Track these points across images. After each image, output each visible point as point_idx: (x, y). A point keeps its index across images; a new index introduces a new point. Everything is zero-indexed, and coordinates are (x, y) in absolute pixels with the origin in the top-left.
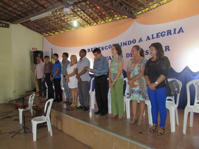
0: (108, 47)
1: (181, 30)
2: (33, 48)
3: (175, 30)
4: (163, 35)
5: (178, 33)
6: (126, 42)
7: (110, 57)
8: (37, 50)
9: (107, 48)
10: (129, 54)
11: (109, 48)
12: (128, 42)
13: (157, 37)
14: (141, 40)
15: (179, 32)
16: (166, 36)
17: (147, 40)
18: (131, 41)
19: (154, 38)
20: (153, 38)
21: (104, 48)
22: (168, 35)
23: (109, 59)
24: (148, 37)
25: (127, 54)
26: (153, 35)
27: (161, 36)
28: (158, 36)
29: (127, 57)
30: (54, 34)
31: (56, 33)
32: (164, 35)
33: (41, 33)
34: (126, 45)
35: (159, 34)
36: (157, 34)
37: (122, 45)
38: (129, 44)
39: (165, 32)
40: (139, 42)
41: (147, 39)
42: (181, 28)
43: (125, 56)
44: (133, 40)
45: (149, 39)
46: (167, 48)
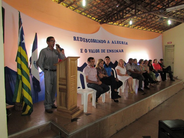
3: (125, 42)
7: (92, 50)
9: (90, 42)
13: (117, 43)
14: (108, 42)
15: (126, 44)
20: (115, 43)
21: (88, 40)
24: (113, 41)
25: (102, 50)
26: (115, 41)
29: (102, 52)
32: (121, 43)
36: (117, 41)
42: (127, 43)
43: (100, 51)
44: (104, 40)
45: (114, 43)
46: (122, 51)
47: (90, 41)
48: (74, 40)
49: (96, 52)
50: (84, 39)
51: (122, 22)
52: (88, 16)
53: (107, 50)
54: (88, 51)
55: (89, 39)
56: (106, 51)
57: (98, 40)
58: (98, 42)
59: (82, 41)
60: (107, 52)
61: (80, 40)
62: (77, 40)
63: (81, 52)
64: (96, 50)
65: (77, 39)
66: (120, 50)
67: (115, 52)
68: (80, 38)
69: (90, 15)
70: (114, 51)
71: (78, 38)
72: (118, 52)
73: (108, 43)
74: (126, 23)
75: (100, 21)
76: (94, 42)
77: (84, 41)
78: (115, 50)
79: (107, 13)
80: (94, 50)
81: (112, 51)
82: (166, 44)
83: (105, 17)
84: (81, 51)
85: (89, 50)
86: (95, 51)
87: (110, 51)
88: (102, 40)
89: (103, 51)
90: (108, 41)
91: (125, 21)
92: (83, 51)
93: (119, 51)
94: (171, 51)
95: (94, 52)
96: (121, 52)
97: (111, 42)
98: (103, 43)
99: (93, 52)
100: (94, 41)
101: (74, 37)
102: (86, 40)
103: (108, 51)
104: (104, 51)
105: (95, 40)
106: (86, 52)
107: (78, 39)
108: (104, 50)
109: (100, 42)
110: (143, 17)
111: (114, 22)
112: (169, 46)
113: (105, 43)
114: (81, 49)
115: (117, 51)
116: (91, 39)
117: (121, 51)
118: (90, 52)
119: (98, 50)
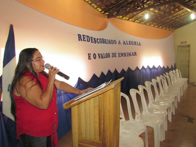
3: (137, 42)
6: (110, 40)
7: (102, 54)
9: (99, 43)
13: (130, 44)
15: (139, 45)
20: (127, 44)
21: (96, 40)
22: (135, 44)
23: (101, 57)
24: (124, 42)
25: (112, 53)
26: (127, 41)
29: (112, 57)
32: (133, 44)
36: (129, 41)
39: (133, 42)
42: (140, 43)
43: (111, 55)
44: (115, 40)
45: (125, 44)
47: (99, 41)
48: (79, 40)
49: (107, 57)
50: (91, 37)
51: (133, 16)
52: (93, 5)
53: (119, 53)
54: (97, 56)
55: (98, 39)
56: (117, 55)
57: (107, 40)
58: (108, 43)
59: (89, 41)
60: (119, 57)
61: (86, 40)
62: (83, 39)
63: (89, 59)
64: (106, 54)
65: (82, 37)
66: (133, 53)
67: (127, 56)
68: (87, 36)
69: (96, 4)
70: (126, 54)
71: (84, 36)
73: (119, 44)
74: (139, 17)
75: (107, 13)
76: (103, 43)
77: (92, 42)
78: (127, 53)
79: (119, 2)
80: (104, 54)
81: (124, 55)
82: (180, 44)
83: (115, 8)
84: (89, 57)
85: (98, 54)
86: (105, 56)
87: (122, 54)
88: (112, 40)
90: (119, 41)
91: (137, 15)
92: (92, 57)
93: (131, 55)
94: (186, 52)
96: (134, 55)
97: (122, 43)
98: (113, 44)
99: (103, 58)
100: (103, 41)
101: (79, 35)
102: (95, 41)
103: (119, 55)
104: (115, 55)
105: (105, 39)
106: (95, 58)
107: (85, 38)
108: (115, 53)
109: (110, 42)
110: (161, 9)
111: (124, 16)
112: (183, 46)
113: (116, 43)
114: (89, 54)
115: (130, 54)
116: (100, 39)
118: (99, 57)
119: (108, 53)
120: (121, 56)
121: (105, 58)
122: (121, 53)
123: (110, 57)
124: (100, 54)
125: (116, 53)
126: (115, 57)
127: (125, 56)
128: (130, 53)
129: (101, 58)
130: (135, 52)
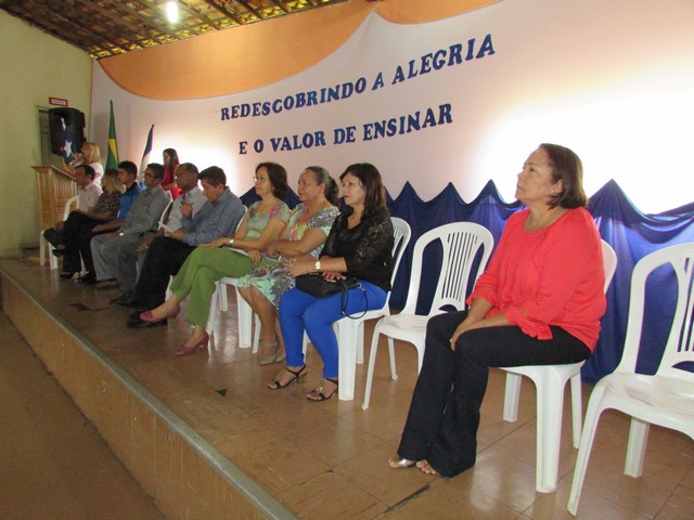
0: (282, 104)
1: (487, 47)
2: (50, 99)
4: (438, 64)
5: (478, 57)
6: (338, 87)
7: (286, 140)
8: (69, 106)
9: (281, 109)
10: (342, 131)
11: (287, 108)
12: (345, 86)
13: (423, 71)
14: (379, 81)
15: (480, 55)
16: (445, 65)
17: (394, 82)
18: (350, 85)
19: (415, 75)
20: (411, 75)
21: (271, 107)
22: (451, 63)
23: (284, 146)
24: (399, 70)
25: (336, 131)
26: (412, 64)
27: (433, 69)
28: (427, 68)
29: (336, 142)
30: (127, 50)
31: (132, 47)
32: (442, 62)
33: (81, 43)
34: (336, 96)
35: (428, 58)
36: (424, 59)
37: (326, 98)
38: (344, 96)
39: (444, 53)
40: (375, 88)
41: (396, 77)
42: (488, 39)
43: (329, 137)
46: (446, 113)
48: (223, 119)
49: (308, 146)
50: (255, 105)
53: (366, 126)
54: (268, 145)
55: (276, 102)
56: (358, 133)
57: (322, 90)
58: (323, 101)
59: (248, 114)
60: (366, 138)
61: (240, 115)
62: (231, 116)
63: (241, 153)
64: (307, 135)
65: (230, 112)
66: (430, 112)
67: (402, 132)
70: (398, 125)
71: (235, 109)
72: (417, 128)
78: (402, 119)
80: (295, 137)
81: (387, 129)
84: (242, 148)
85: (273, 140)
86: (300, 142)
87: (380, 129)
89: (345, 135)
90: (380, 76)
92: (250, 148)
93: (421, 123)
95: (296, 147)
96: (434, 124)
98: (350, 95)
99: (289, 148)
100: (302, 100)
101: (223, 110)
103: (367, 132)
104: (350, 134)
107: (236, 112)
108: (348, 129)
109: (334, 94)
114: (241, 144)
115: (414, 123)
117: (437, 119)
118: (275, 147)
119: (317, 134)
120: (376, 137)
121: (300, 147)
122: (377, 124)
123: (324, 144)
124: (279, 140)
125: (354, 128)
126: (348, 141)
127: (389, 135)
128: (418, 114)
129: (282, 149)
130: (441, 107)
